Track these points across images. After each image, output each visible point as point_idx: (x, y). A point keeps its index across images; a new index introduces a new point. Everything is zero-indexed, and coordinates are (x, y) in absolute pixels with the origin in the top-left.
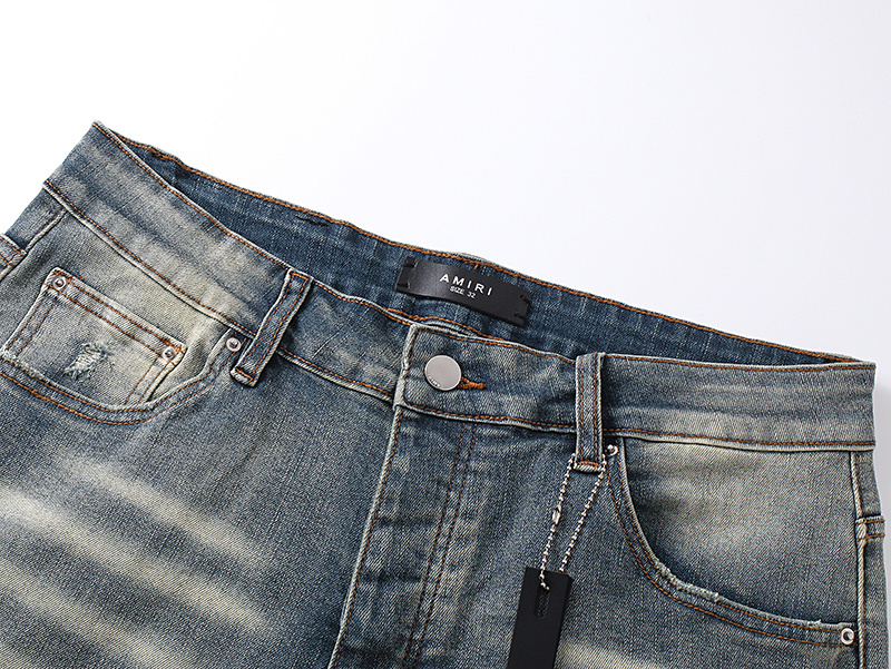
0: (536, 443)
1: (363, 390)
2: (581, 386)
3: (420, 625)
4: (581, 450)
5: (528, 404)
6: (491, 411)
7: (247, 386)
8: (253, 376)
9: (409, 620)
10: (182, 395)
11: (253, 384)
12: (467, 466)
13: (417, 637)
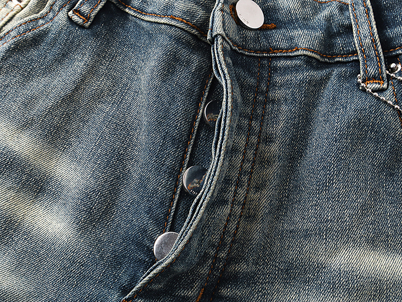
0: (324, 72)
1: (173, 23)
2: (356, 17)
3: (225, 245)
4: (365, 71)
5: (316, 38)
6: (284, 44)
7: (82, 27)
8: (88, 18)
9: (216, 238)
10: (22, 29)
11: (87, 25)
12: (266, 97)
13: (223, 255)
